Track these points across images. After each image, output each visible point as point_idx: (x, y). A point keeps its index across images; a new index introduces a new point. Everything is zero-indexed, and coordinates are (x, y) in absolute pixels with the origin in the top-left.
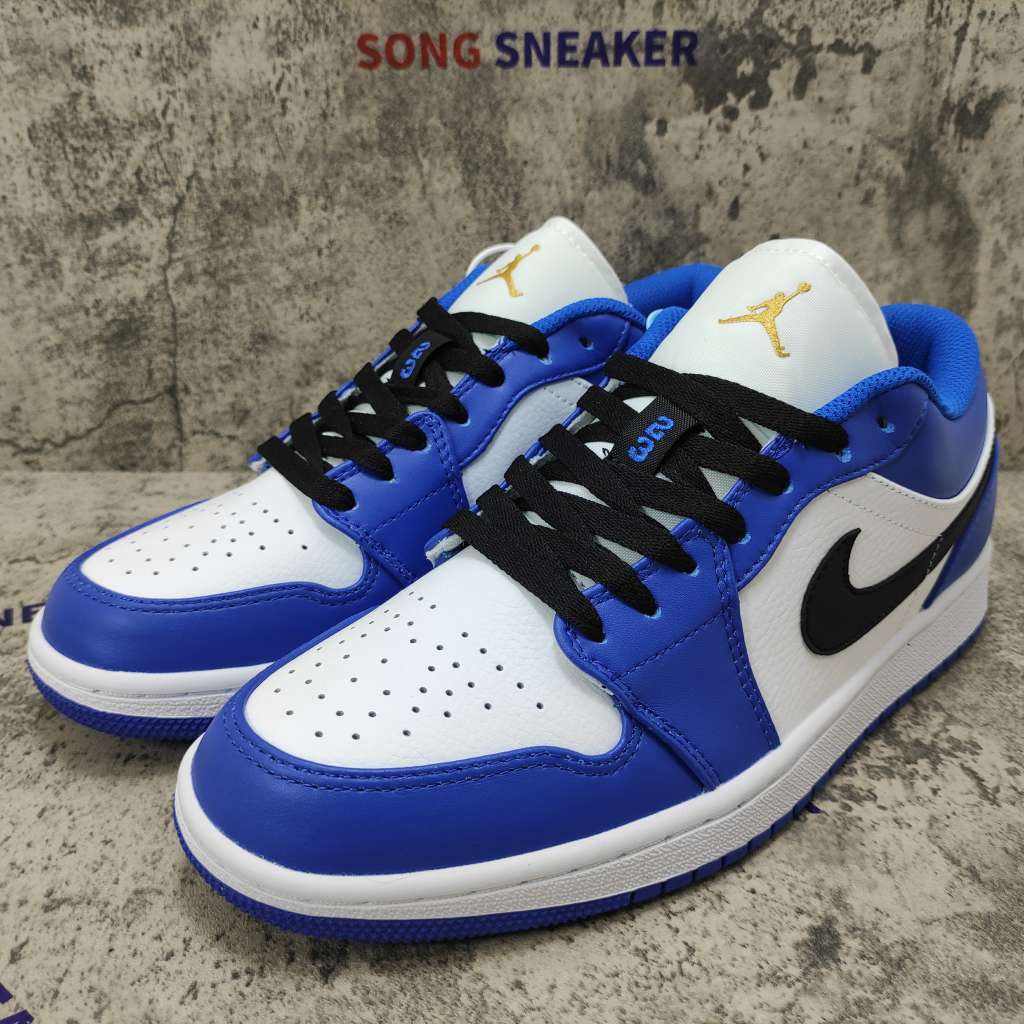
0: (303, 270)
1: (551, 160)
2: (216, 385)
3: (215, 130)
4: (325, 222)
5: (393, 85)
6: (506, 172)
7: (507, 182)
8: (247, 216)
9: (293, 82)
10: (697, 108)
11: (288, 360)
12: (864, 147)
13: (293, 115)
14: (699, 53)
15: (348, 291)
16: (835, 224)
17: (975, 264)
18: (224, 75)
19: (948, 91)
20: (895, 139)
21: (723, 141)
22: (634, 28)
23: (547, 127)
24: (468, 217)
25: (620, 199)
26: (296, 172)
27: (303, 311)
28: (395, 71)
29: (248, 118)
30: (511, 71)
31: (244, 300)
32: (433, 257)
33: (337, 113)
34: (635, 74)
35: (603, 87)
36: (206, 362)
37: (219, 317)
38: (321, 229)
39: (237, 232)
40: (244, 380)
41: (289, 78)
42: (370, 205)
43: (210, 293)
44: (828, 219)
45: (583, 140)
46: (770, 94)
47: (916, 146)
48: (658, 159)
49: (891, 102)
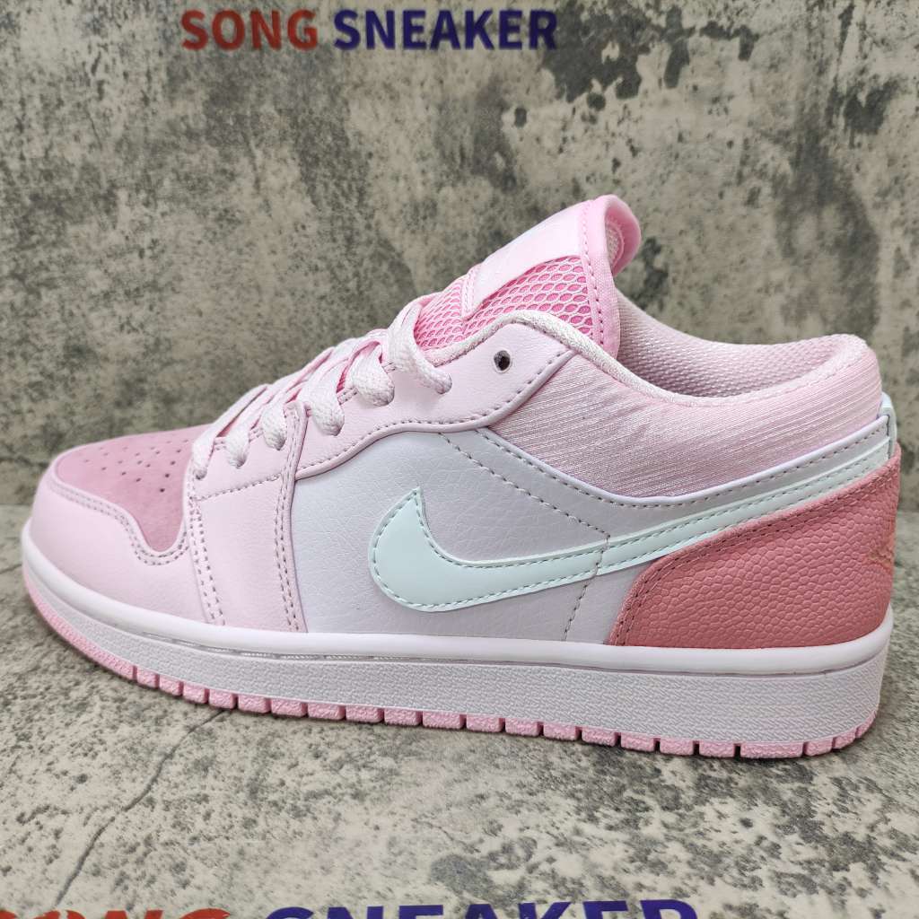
0: (123, 273)
1: (398, 152)
2: (25, 405)
3: (24, 115)
4: (147, 220)
5: (222, 67)
6: (349, 165)
7: (349, 176)
8: (59, 211)
9: (110, 63)
10: (559, 96)
11: (106, 377)
12: (746, 141)
13: (112, 100)
14: (560, 35)
15: (175, 298)
16: (717, 227)
17: (876, 273)
18: (33, 54)
19: (835, 80)
20: (780, 132)
21: (589, 133)
22: (486, 7)
23: (392, 114)
24: (307, 214)
25: (476, 197)
26: (114, 163)
27: (125, 320)
28: (223, 52)
29: (60, 103)
30: (352, 53)
31: (57, 307)
32: (268, 260)
33: (160, 97)
34: (489, 57)
35: (454, 70)
36: (15, 378)
37: (28, 326)
38: (142, 227)
39: (48, 229)
40: (57, 398)
41: (106, 58)
42: (198, 200)
43: (19, 299)
44: (709, 221)
45: (433, 128)
46: (639, 81)
47: (804, 141)
48: (518, 153)
49: (773, 91)
